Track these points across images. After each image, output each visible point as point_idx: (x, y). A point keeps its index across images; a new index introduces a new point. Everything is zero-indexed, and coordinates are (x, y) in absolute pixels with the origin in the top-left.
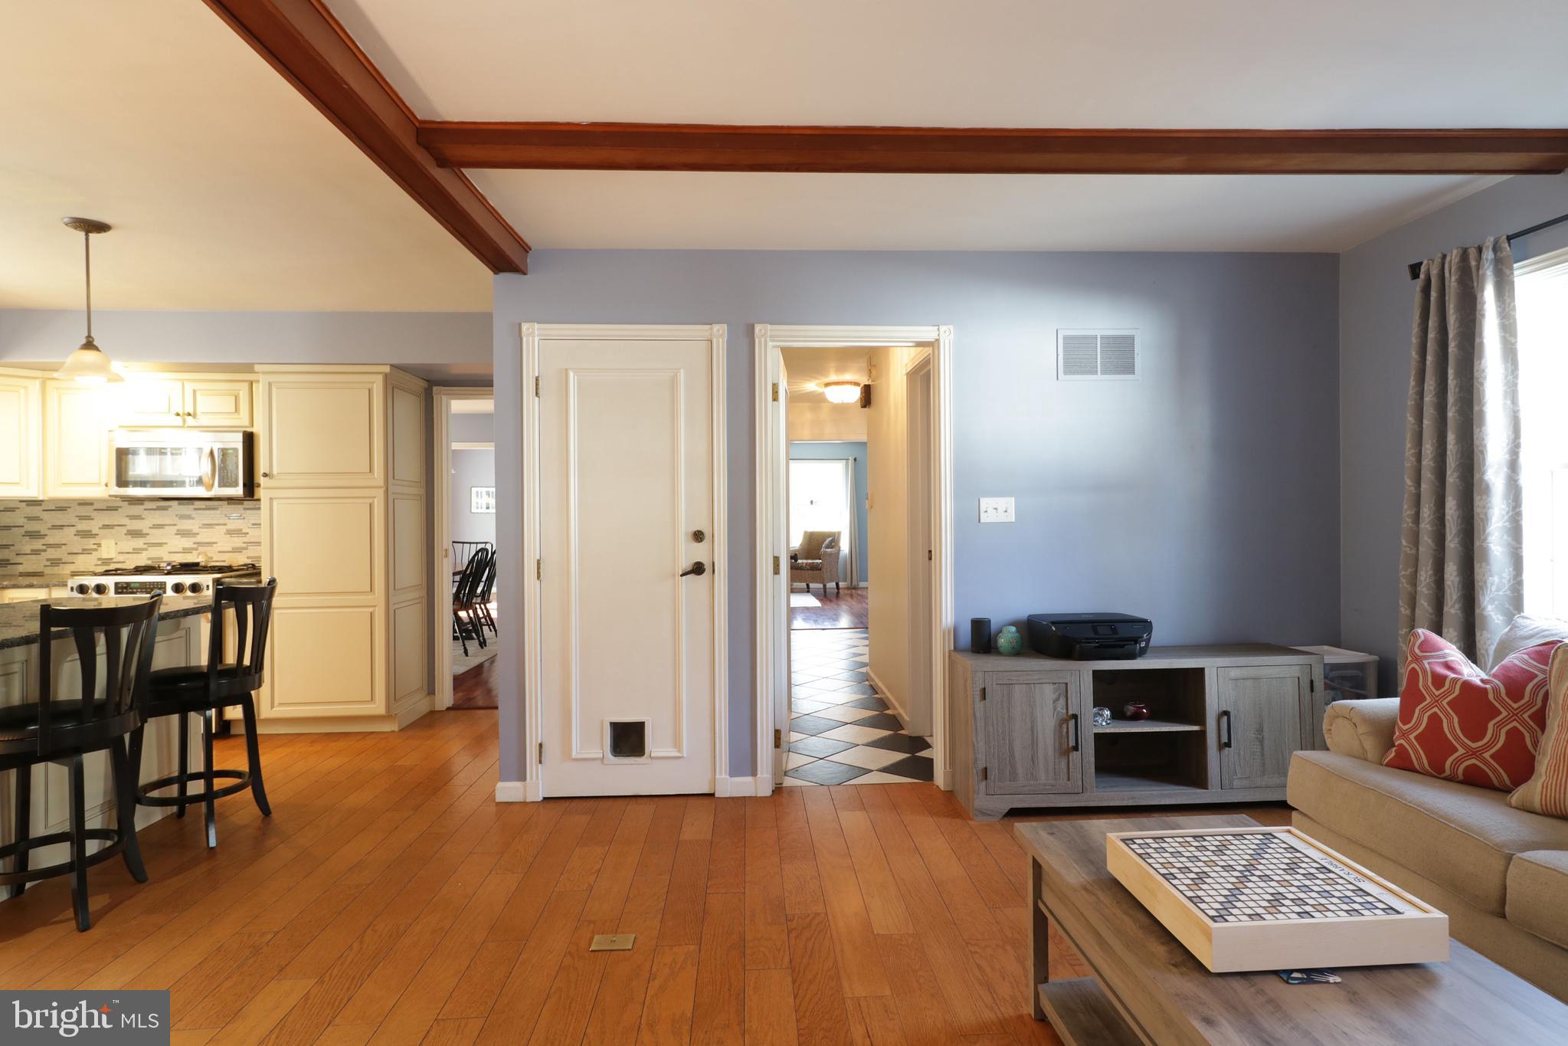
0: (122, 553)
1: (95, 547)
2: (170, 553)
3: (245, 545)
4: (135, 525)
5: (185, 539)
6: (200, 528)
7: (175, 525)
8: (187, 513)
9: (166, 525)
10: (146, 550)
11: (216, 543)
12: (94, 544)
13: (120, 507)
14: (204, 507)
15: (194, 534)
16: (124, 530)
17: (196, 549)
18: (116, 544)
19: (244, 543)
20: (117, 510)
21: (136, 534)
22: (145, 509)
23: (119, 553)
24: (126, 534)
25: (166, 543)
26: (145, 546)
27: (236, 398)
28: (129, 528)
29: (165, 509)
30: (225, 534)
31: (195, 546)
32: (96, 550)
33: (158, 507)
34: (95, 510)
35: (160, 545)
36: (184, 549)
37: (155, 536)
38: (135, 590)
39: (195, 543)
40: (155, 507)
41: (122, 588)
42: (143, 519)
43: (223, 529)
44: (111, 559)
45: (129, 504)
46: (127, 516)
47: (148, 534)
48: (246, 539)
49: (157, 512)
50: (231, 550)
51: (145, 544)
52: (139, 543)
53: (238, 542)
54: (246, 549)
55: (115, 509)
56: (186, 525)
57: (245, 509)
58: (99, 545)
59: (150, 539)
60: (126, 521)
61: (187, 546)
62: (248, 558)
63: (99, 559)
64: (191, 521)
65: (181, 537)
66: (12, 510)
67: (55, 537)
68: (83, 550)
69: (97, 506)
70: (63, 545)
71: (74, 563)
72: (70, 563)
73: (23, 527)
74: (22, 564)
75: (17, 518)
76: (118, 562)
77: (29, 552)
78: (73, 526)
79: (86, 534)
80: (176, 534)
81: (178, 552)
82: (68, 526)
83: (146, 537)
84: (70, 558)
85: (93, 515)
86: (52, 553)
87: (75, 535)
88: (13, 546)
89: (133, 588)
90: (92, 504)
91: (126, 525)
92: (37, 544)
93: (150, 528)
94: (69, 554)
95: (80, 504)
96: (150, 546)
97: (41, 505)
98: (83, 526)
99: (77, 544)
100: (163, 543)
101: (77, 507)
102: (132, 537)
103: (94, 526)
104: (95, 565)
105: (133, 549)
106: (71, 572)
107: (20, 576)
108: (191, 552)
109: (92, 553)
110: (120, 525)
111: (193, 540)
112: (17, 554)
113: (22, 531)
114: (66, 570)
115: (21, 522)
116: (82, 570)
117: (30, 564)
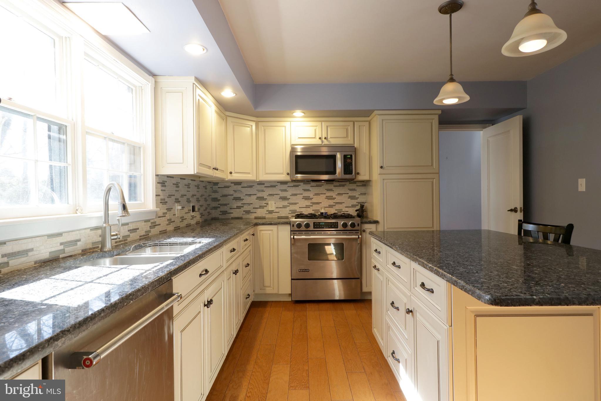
0: (278, 208)
1: (265, 205)
2: (300, 208)
3: (334, 204)
4: (284, 194)
6: (313, 195)
7: (302, 194)
8: (308, 188)
9: (298, 194)
10: (289, 206)
11: (321, 203)
12: (265, 203)
13: (277, 185)
14: (315, 185)
15: (311, 198)
16: (278, 197)
17: (312, 206)
18: (275, 203)
19: (334, 203)
20: (275, 187)
21: (284, 198)
22: (288, 187)
23: (276, 208)
24: (279, 199)
25: (298, 203)
26: (289, 204)
27: (347, 130)
28: (281, 195)
29: (297, 187)
30: (325, 198)
31: (312, 204)
32: (266, 206)
33: (294, 185)
34: (265, 187)
35: (296, 204)
36: (306, 206)
37: (293, 199)
39: (311, 203)
40: (293, 186)
41: (316, 225)
42: (288, 191)
43: (324, 196)
44: (273, 211)
45: (281, 184)
46: (280, 190)
47: (289, 199)
48: (335, 201)
49: (294, 187)
50: (328, 206)
51: (288, 203)
52: (285, 203)
53: (331, 202)
55: (274, 186)
56: (306, 194)
57: (334, 186)
58: (267, 204)
59: (291, 201)
60: (280, 192)
61: (307, 204)
62: (336, 210)
63: (267, 211)
64: (332, 192)
65: (305, 200)
66: (228, 187)
67: (247, 200)
68: (260, 206)
69: (266, 185)
70: (251, 204)
71: (256, 213)
72: (254, 213)
73: (233, 195)
74: (233, 213)
75: (230, 191)
76: (276, 212)
77: (236, 207)
78: (255, 195)
79: (261, 198)
80: (302, 199)
81: (304, 208)
82: (253, 195)
83: (289, 200)
84: (254, 210)
85: (264, 189)
86: (246, 208)
87: (256, 199)
88: (229, 204)
89: (322, 225)
90: (264, 184)
91: (279, 194)
92: (239, 204)
93: (290, 196)
94: (253, 208)
95: (258, 184)
96: (291, 205)
97: (241, 185)
98: (260, 195)
99: (257, 203)
100: (297, 203)
101: (257, 185)
102: (282, 200)
103: (265, 195)
104: (266, 214)
105: (283, 206)
106: (255, 217)
107: (232, 219)
108: (310, 207)
109: (264, 208)
110: (276, 194)
111: (310, 201)
112: (230, 209)
113: (232, 197)
114: (253, 216)
115: (232, 192)
116: (260, 216)
117: (236, 213)
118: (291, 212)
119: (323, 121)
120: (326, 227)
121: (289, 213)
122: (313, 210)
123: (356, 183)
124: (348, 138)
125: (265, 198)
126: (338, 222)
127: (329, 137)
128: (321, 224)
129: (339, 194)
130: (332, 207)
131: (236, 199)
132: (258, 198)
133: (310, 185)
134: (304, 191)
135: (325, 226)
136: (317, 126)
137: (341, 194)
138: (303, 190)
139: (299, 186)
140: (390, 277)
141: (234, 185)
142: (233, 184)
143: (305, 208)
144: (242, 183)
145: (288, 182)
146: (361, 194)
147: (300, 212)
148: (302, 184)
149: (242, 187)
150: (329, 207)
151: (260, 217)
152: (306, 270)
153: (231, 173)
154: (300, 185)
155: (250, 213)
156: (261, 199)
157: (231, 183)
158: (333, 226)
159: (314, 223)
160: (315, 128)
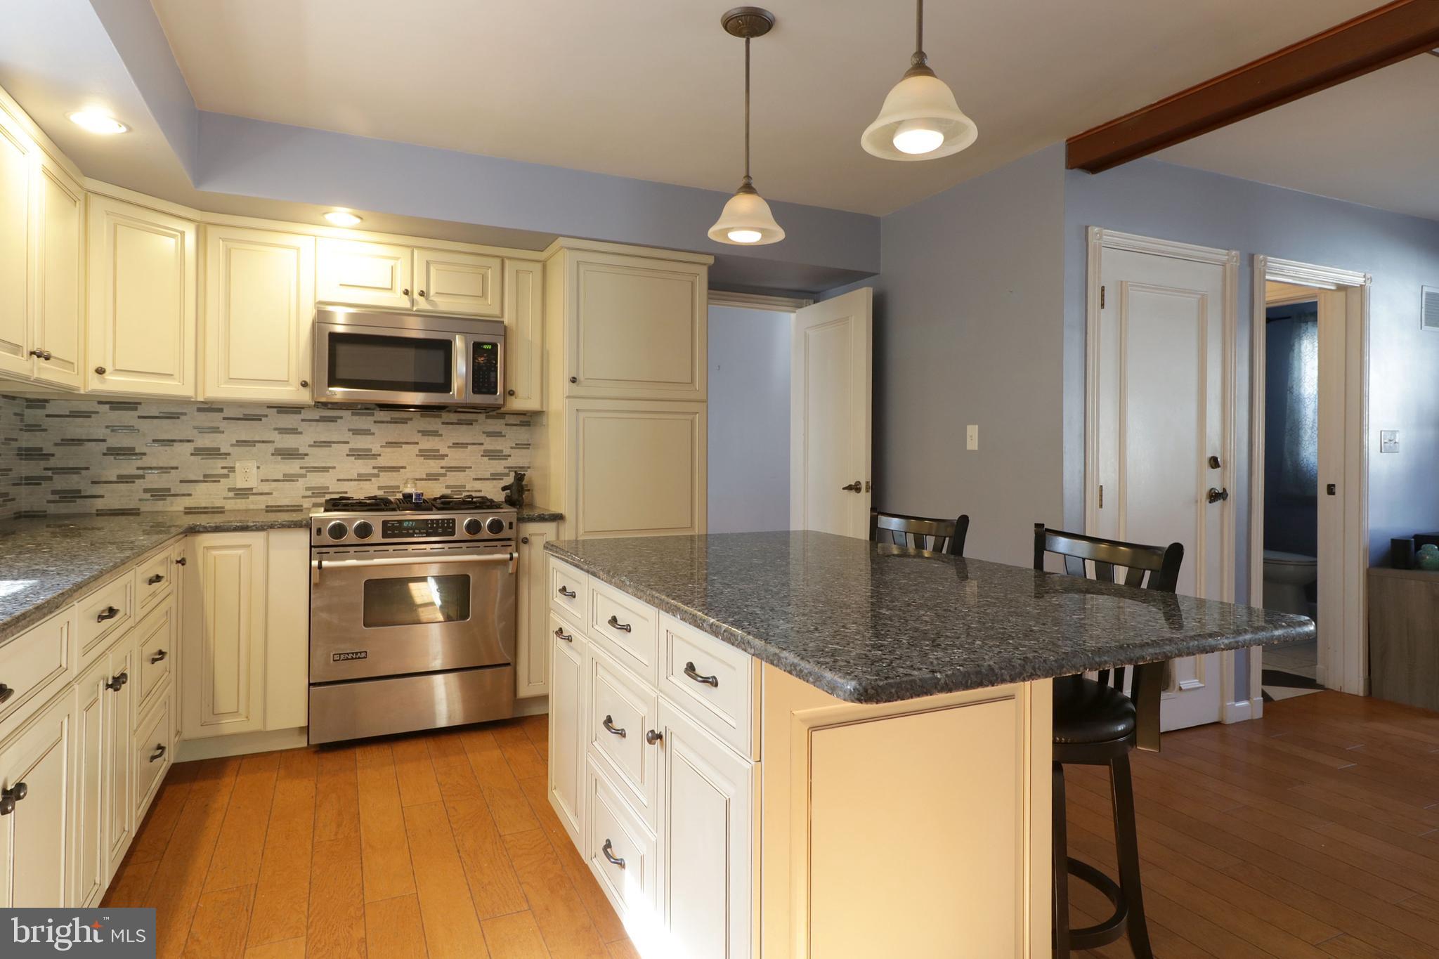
0: (267, 480)
1: (225, 471)
2: (338, 480)
3: (443, 471)
4: (289, 442)
5: (360, 461)
6: (381, 447)
7: (348, 443)
8: (365, 427)
9: (334, 443)
10: (304, 476)
11: (404, 468)
12: (223, 468)
13: (266, 416)
14: (389, 419)
15: (374, 455)
16: (270, 448)
17: (377, 476)
18: (258, 468)
19: (442, 468)
20: (260, 419)
21: (289, 454)
22: (303, 420)
23: (262, 481)
24: (273, 455)
25: (334, 468)
26: (303, 471)
27: (484, 278)
28: (280, 446)
29: (332, 421)
30: (417, 455)
31: (376, 471)
32: (226, 476)
33: (321, 417)
34: (224, 419)
35: (325, 469)
36: (359, 475)
37: (318, 457)
38: (411, 531)
39: (374, 468)
40: (318, 418)
41: (389, 528)
42: (301, 433)
43: (415, 449)
44: (251, 489)
45: (278, 412)
46: (276, 429)
47: (307, 455)
48: (444, 463)
49: (321, 423)
50: (424, 477)
51: (301, 468)
52: (294, 467)
53: (434, 465)
54: (444, 475)
55: (258, 418)
56: (361, 443)
57: (443, 423)
58: (232, 469)
59: (309, 462)
60: (275, 436)
61: (363, 471)
62: (447, 487)
63: (230, 490)
64: (437, 439)
65: (355, 459)
66: (87, 415)
67: (159, 456)
68: (205, 476)
69: (227, 413)
70: (172, 468)
71: (190, 495)
72: (184, 495)
73: (104, 440)
74: (102, 497)
75: (95, 428)
76: (261, 494)
77: (115, 479)
78: (189, 441)
79: (213, 453)
80: (348, 455)
81: (351, 480)
82: (181, 441)
83: (304, 459)
84: (185, 488)
85: (223, 425)
86: (154, 480)
87: (192, 454)
88: (87, 469)
89: (408, 529)
90: (221, 410)
91: (274, 442)
92: (129, 467)
93: (310, 446)
94: (181, 482)
95: (199, 410)
96: (309, 472)
97: (136, 409)
98: (206, 441)
99: (197, 467)
100: (330, 468)
101: (196, 413)
102: (282, 459)
103: (223, 442)
104: (225, 498)
105: (284, 475)
106: (186, 508)
107: (97, 515)
108: (370, 480)
109: (219, 481)
110: (263, 442)
111: (373, 463)
112: (93, 482)
113: (103, 447)
114: (179, 505)
115: (100, 433)
116: (204, 505)
117: (113, 497)
118: (309, 493)
119: (415, 247)
120: (421, 534)
121: (304, 497)
122: (380, 488)
123: (504, 418)
124: (486, 299)
125: (222, 451)
126: (454, 520)
127: (432, 292)
128: (405, 524)
129: (457, 444)
130: (436, 480)
131: (118, 454)
132: (198, 452)
133: (371, 418)
134: (353, 434)
135: (417, 531)
136: (397, 259)
137: (462, 444)
138: (349, 430)
139: (339, 420)
140: (602, 654)
141: (111, 409)
142: (107, 406)
143: (357, 482)
144: (140, 403)
145: (303, 408)
146: (519, 446)
147: (341, 493)
148: (346, 414)
149: (139, 417)
150: (426, 480)
151: (205, 508)
152: (357, 653)
153: (100, 371)
154: (341, 418)
155: (169, 496)
156: (210, 455)
157: (100, 403)
158: (440, 531)
159: (385, 523)
160: (392, 262)
